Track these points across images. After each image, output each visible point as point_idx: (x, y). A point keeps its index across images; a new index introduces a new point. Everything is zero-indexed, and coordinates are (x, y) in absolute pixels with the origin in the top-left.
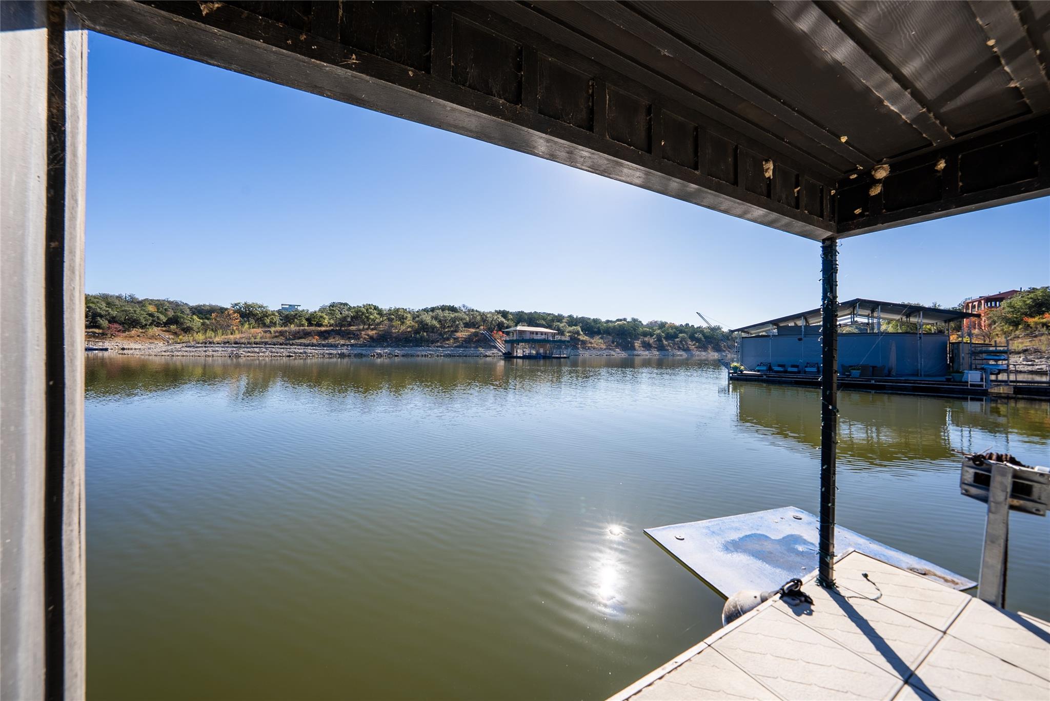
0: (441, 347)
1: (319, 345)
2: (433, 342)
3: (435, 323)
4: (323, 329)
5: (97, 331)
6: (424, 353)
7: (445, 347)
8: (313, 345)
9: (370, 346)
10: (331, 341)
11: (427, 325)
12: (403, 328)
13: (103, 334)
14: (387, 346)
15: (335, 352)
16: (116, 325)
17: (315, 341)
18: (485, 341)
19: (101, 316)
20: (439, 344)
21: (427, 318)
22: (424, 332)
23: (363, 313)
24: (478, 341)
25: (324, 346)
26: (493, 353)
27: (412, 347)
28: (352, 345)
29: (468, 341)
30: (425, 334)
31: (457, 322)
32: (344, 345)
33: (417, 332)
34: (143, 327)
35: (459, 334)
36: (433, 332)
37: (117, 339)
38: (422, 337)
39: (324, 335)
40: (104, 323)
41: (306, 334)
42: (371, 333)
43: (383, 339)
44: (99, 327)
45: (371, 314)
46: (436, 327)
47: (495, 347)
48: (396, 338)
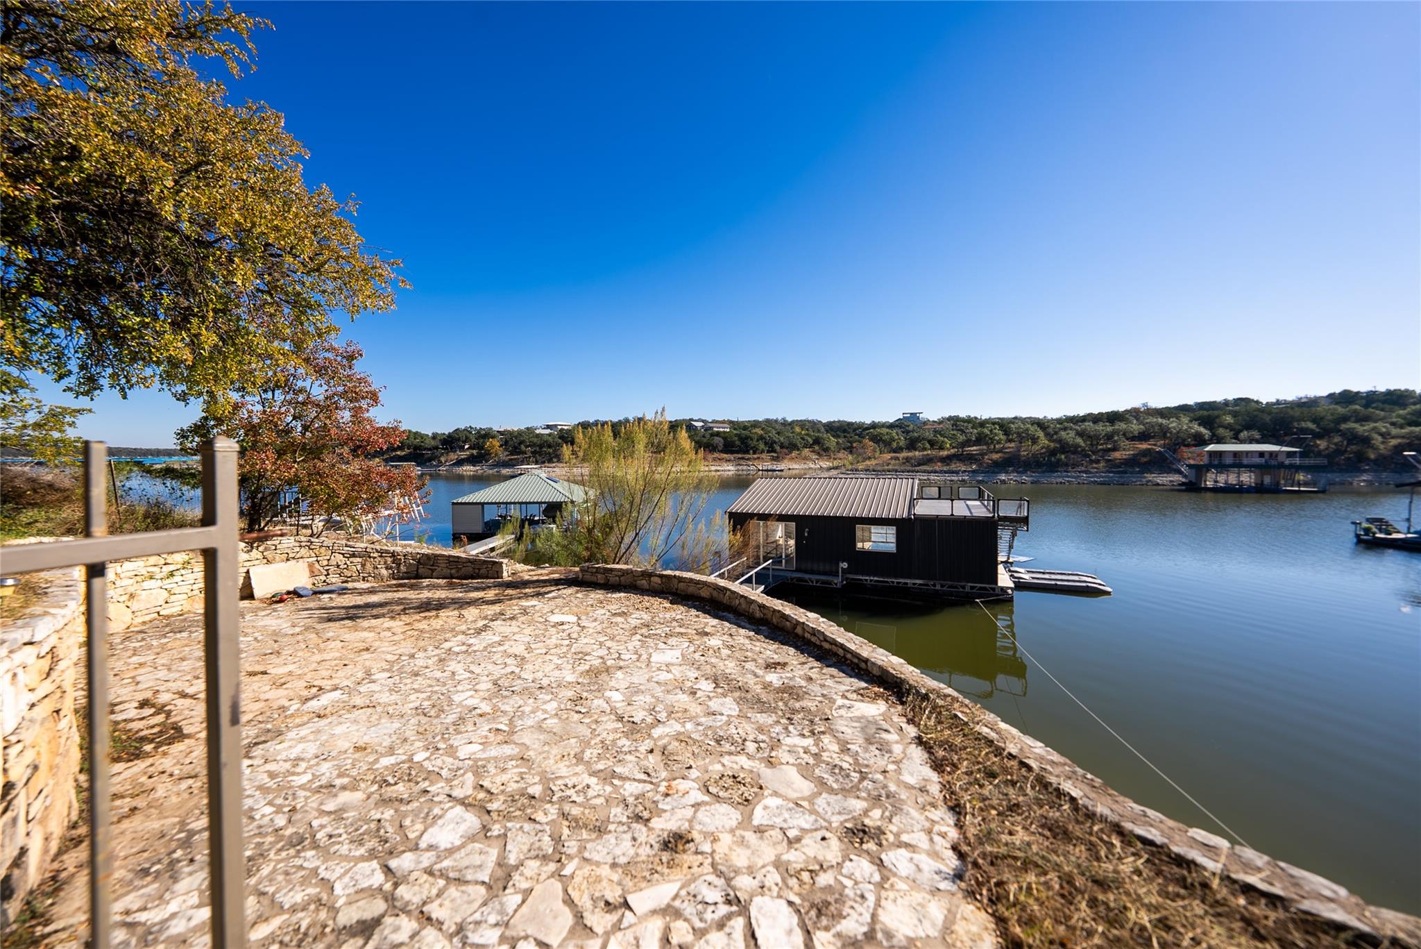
0: (1085, 472)
1: (941, 472)
2: (1074, 465)
3: (1079, 440)
4: (945, 453)
5: (775, 455)
6: (1060, 480)
7: (1091, 473)
8: (935, 472)
9: (994, 472)
10: (953, 467)
11: (1067, 444)
12: (1036, 448)
13: (778, 457)
14: (1013, 472)
15: (955, 478)
16: (785, 450)
17: (937, 468)
18: (1161, 463)
19: (775, 442)
20: (1083, 469)
21: (1069, 436)
22: (1063, 453)
23: (987, 435)
24: (1148, 463)
25: (946, 472)
26: (1171, 481)
27: (1044, 472)
28: (973, 471)
29: (1131, 462)
30: (1063, 457)
31: (1116, 438)
32: (965, 471)
33: (1053, 453)
34: (798, 450)
35: (1117, 455)
36: (1075, 452)
37: (786, 461)
38: (1059, 460)
39: (947, 460)
40: (778, 448)
41: (928, 460)
42: (995, 456)
43: (1011, 463)
44: (774, 451)
45: (996, 435)
46: (1081, 447)
47: (1180, 472)
48: (1024, 462)
